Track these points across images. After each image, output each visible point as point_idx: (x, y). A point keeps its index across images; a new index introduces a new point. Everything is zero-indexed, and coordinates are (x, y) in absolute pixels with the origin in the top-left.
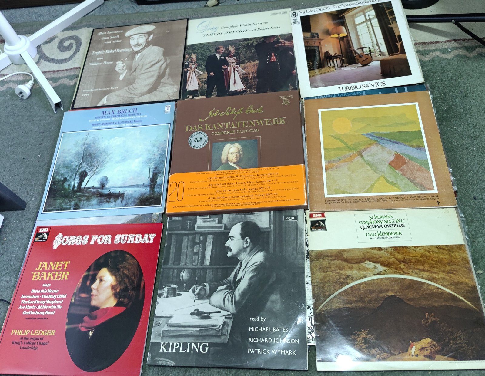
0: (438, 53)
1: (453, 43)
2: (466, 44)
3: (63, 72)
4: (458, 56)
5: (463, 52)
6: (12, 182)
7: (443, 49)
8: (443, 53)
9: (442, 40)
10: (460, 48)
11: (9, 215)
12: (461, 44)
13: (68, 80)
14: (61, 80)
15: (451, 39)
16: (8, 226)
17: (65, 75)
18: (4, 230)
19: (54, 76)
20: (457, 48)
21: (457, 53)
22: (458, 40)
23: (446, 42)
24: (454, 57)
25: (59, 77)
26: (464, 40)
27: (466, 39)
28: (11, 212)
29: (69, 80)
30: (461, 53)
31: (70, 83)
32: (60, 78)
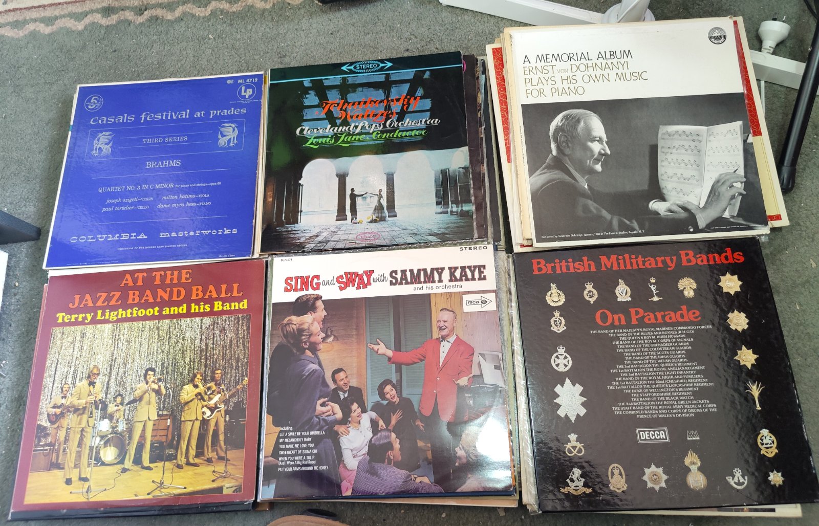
3: (60, 6)
6: (9, 197)
11: (16, 249)
13: (72, 21)
14: (59, 20)
16: (19, 267)
17: (66, 12)
18: (13, 272)
19: (45, 15)
25: (55, 16)
28: (19, 245)
29: (75, 20)
31: (75, 26)
32: (56, 18)
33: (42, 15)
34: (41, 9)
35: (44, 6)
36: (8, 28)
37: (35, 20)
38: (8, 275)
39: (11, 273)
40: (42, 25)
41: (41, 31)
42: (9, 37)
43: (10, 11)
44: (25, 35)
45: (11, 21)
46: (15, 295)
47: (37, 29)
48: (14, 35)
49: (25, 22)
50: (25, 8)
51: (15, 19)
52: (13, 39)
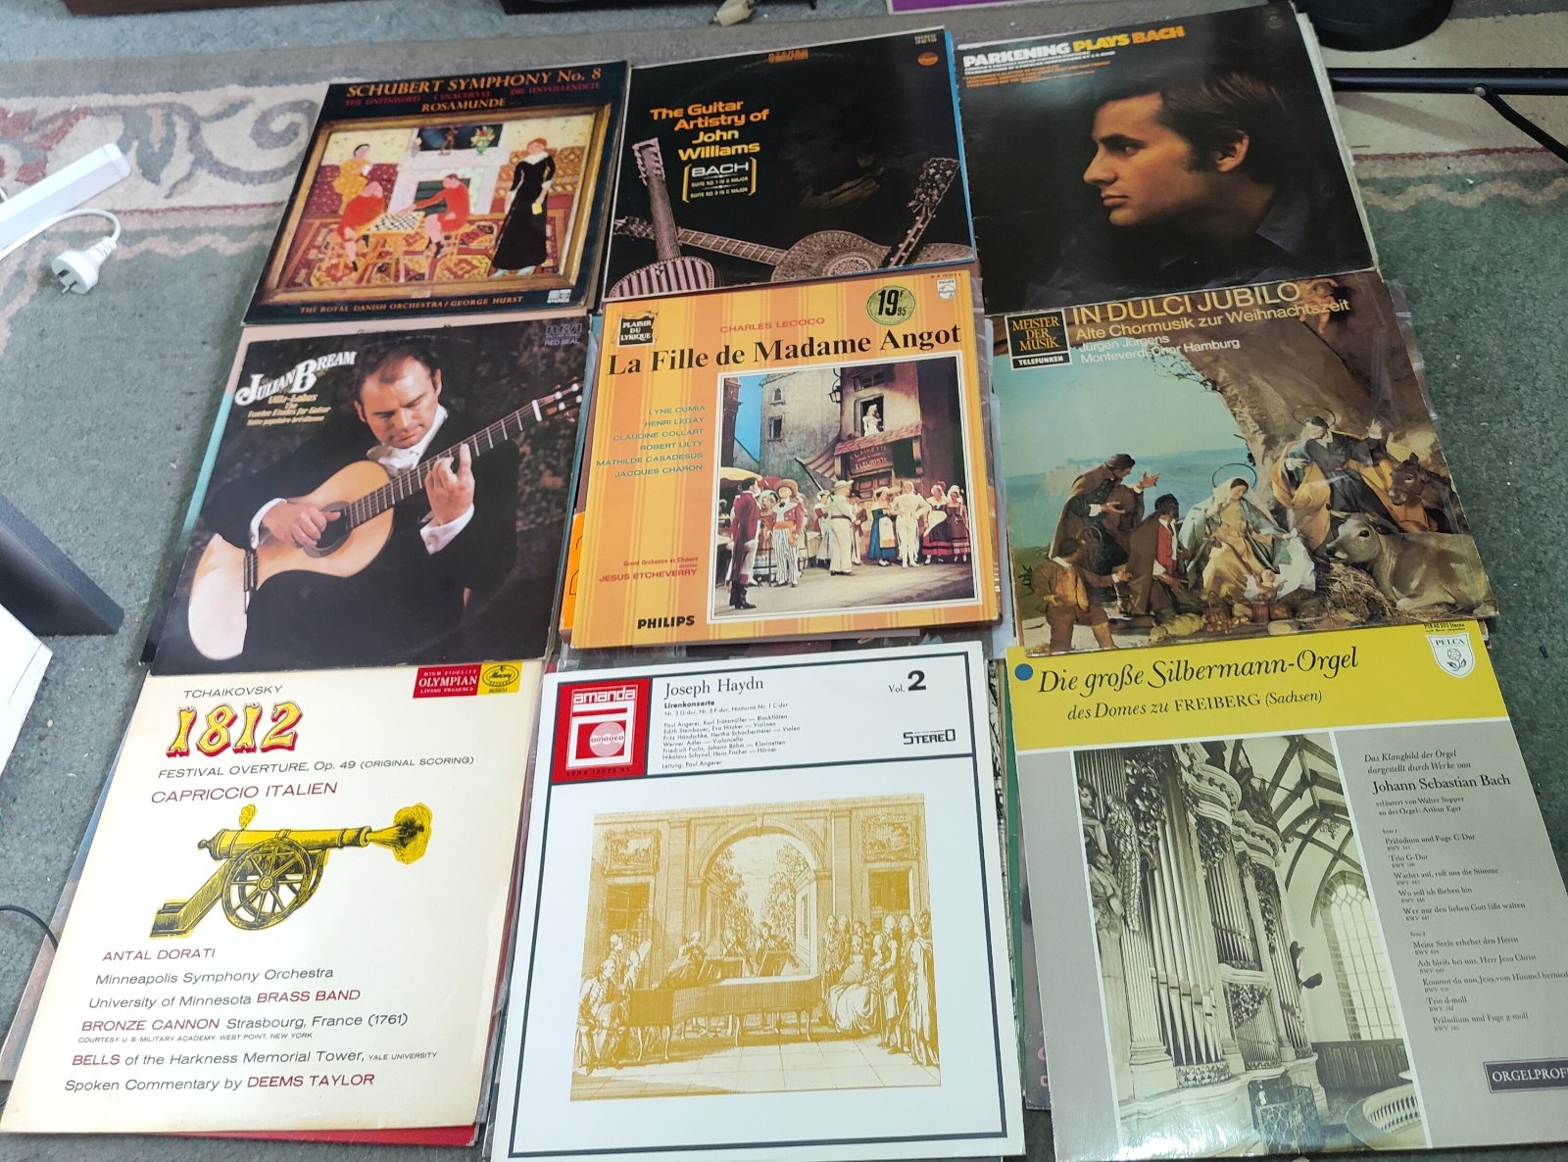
0: (1433, 190)
1: (1483, 160)
2: (1523, 165)
4: (1498, 201)
5: (1512, 190)
6: (84, 545)
7: (1450, 177)
8: (1449, 190)
9: (1447, 150)
10: (1504, 176)
11: (67, 647)
12: (1506, 164)
15: (1476, 147)
16: (64, 683)
18: (51, 693)
19: (234, 222)
20: (1493, 177)
21: (1495, 191)
22: (1498, 151)
23: (1458, 157)
24: (1483, 204)
26: (1516, 150)
27: (1522, 149)
30: (1505, 192)
32: (251, 229)
33: (230, 222)
34: (228, 211)
35: (236, 208)
36: (164, 239)
37: (213, 230)
38: (38, 697)
39: (46, 694)
40: (224, 239)
41: (220, 251)
42: (160, 255)
43: (173, 209)
44: (190, 255)
45: (172, 227)
46: (41, 738)
47: (213, 246)
48: (170, 253)
49: (197, 231)
50: (201, 208)
51: (179, 225)
52: (166, 257)
